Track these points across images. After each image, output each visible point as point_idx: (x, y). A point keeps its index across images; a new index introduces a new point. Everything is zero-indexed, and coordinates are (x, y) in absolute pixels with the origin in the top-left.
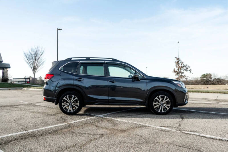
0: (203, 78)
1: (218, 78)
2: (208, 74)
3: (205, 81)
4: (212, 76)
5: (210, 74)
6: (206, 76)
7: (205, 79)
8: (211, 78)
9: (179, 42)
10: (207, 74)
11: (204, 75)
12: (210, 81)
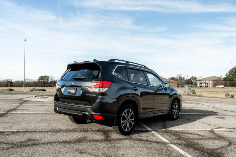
0: (41, 79)
1: (54, 80)
2: (46, 76)
3: (42, 83)
4: (49, 79)
5: (47, 76)
6: (44, 78)
7: (42, 81)
8: (48, 80)
9: (26, 40)
10: (44, 76)
11: (42, 77)
12: (47, 83)
